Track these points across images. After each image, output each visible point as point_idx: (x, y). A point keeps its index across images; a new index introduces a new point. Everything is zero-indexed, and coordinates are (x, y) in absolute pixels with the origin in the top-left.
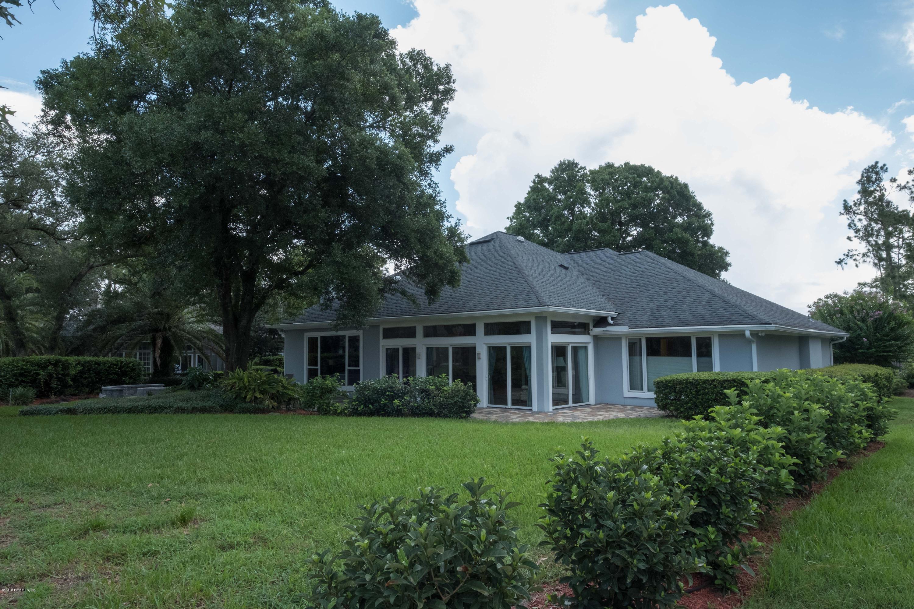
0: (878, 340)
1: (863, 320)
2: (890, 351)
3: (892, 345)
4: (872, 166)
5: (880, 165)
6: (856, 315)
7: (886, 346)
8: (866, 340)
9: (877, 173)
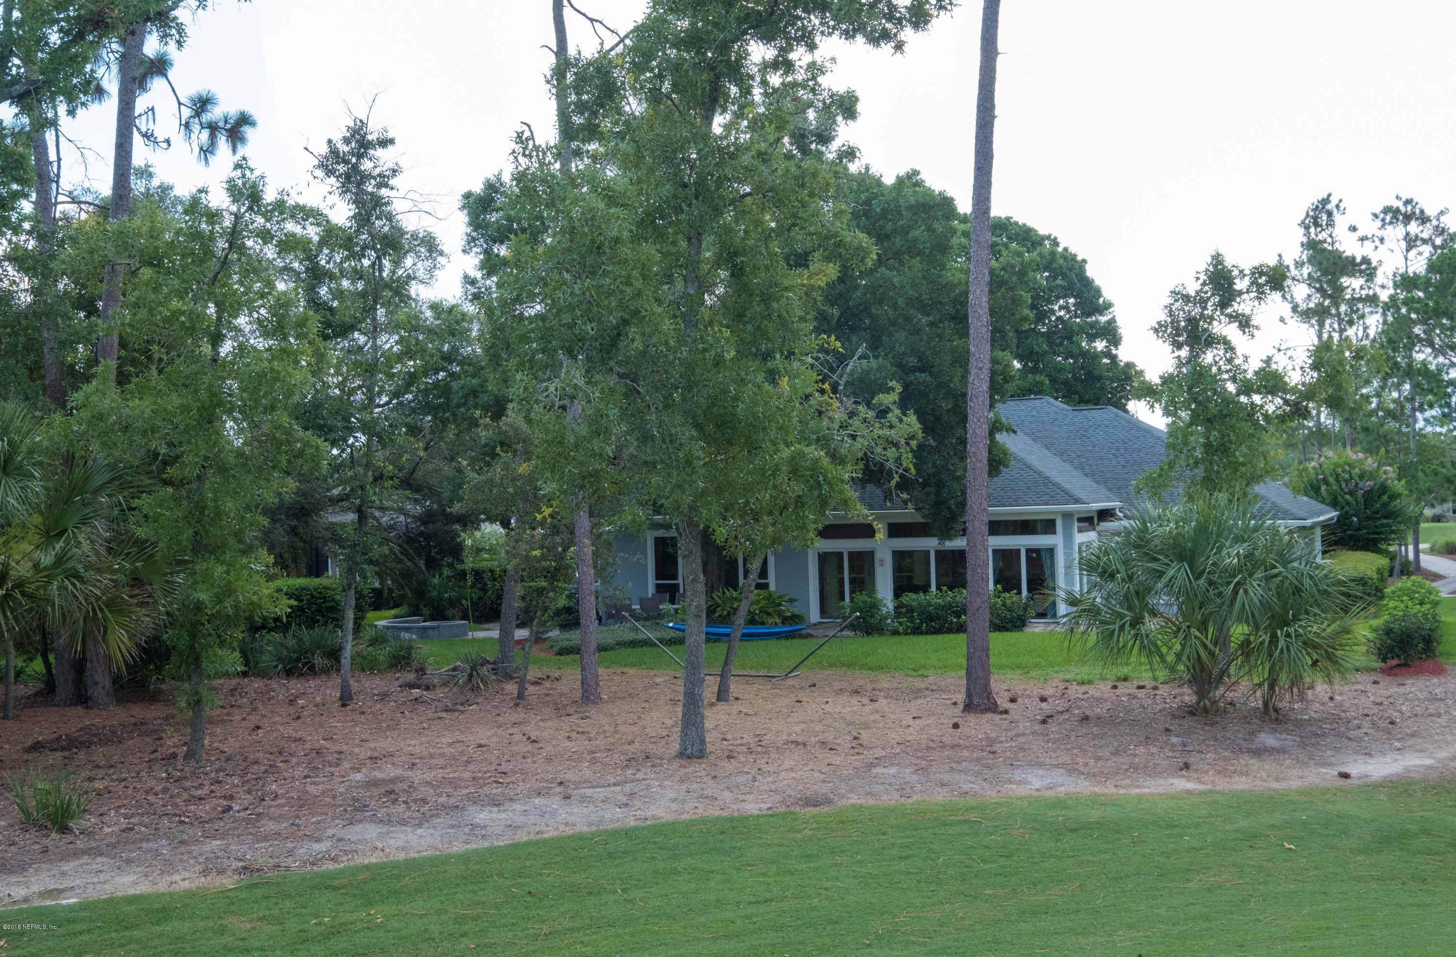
0: (1369, 518)
1: (1351, 493)
2: (1380, 533)
3: (1383, 525)
4: (1323, 200)
5: (1334, 201)
6: (1343, 486)
7: (1377, 527)
8: (1355, 519)
9: (1330, 214)
